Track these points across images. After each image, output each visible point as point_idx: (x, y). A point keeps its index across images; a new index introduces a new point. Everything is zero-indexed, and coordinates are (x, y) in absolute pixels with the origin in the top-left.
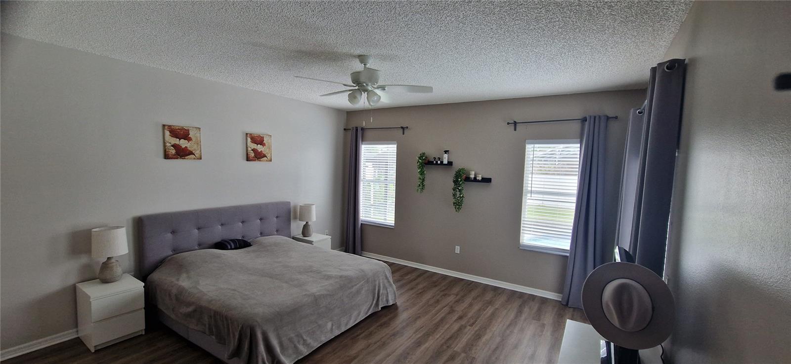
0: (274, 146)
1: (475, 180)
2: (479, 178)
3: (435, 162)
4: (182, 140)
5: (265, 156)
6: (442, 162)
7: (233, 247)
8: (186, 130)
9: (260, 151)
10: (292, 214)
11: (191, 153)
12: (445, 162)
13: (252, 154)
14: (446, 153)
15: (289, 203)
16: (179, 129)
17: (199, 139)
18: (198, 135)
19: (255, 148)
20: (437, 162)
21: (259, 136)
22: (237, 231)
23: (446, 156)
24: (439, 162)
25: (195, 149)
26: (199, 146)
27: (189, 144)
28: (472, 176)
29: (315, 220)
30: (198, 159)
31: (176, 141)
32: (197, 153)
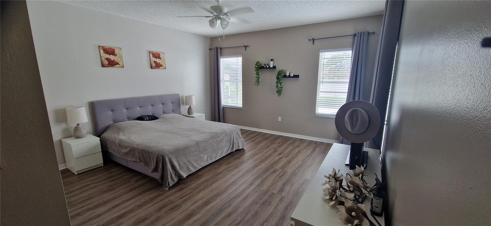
0: (167, 59)
1: (289, 76)
2: (292, 75)
3: (265, 67)
4: (111, 55)
5: (162, 66)
6: (269, 67)
7: (148, 119)
8: (112, 49)
9: (158, 62)
10: (181, 102)
11: (117, 64)
12: (271, 66)
13: (154, 65)
14: (272, 61)
15: (179, 95)
16: (108, 48)
17: (121, 55)
18: (120, 52)
19: (156, 60)
20: (266, 67)
21: (157, 53)
22: (149, 111)
23: (272, 62)
24: (268, 67)
25: (119, 61)
26: (122, 60)
27: (115, 58)
28: (288, 74)
29: (195, 104)
30: (122, 67)
31: (107, 56)
32: (121, 63)
